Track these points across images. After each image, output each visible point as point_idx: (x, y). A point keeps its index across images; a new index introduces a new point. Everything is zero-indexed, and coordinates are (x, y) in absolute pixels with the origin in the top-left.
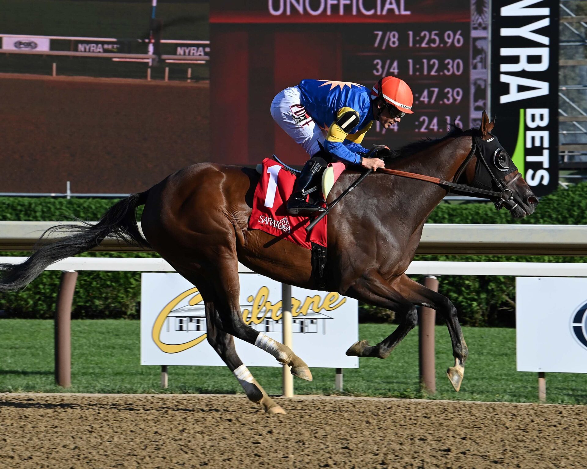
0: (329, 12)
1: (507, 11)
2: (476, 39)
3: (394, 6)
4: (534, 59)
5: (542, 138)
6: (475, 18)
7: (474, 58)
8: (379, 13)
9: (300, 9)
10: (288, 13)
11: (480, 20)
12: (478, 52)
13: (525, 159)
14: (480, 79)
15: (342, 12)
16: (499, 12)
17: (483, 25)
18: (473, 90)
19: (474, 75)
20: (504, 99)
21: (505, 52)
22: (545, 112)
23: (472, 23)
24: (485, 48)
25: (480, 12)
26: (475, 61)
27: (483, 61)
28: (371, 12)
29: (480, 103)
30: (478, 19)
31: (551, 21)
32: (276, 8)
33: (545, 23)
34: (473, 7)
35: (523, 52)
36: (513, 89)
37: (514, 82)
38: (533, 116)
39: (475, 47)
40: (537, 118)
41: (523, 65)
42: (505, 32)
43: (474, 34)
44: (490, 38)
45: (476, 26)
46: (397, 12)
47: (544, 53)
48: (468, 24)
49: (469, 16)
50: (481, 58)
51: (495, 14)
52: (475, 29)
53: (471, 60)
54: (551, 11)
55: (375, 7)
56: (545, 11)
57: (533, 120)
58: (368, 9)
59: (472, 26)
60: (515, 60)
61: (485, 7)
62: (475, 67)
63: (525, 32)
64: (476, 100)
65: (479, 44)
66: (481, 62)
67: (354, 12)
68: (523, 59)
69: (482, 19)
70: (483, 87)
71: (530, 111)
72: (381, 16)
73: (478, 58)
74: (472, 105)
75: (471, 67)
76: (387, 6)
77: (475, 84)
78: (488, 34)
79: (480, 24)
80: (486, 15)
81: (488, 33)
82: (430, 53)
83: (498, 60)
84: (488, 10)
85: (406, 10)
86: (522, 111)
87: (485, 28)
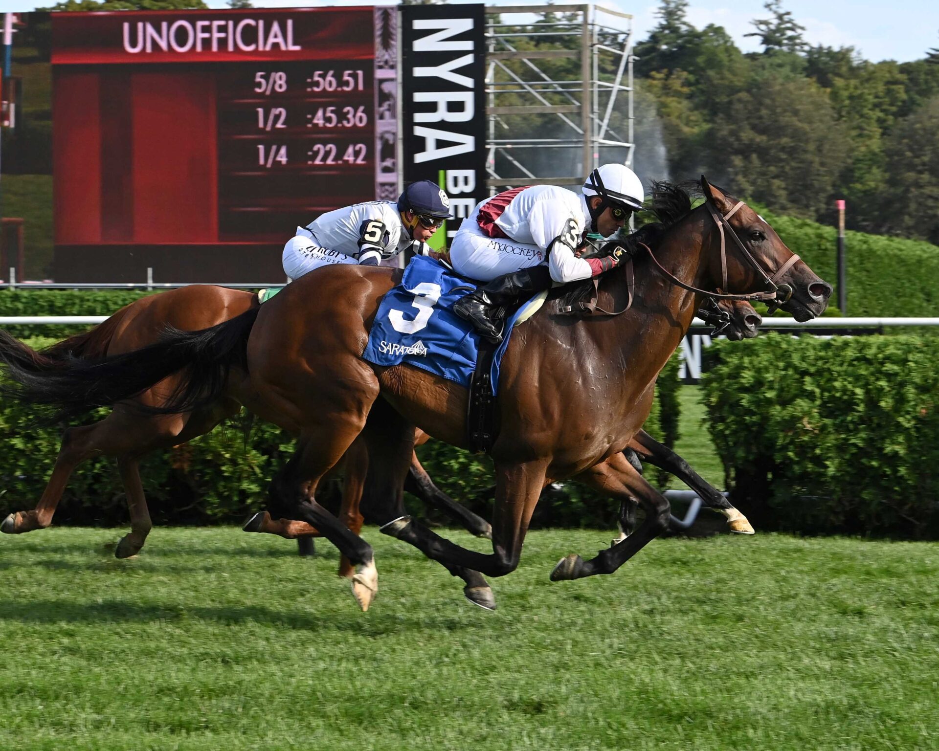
0: (199, 48)
1: (420, 45)
2: (382, 81)
3: (280, 40)
4: (456, 107)
5: (466, 207)
6: (380, 54)
7: (380, 105)
8: (261, 48)
9: (163, 45)
10: (149, 49)
11: (387, 57)
12: (386, 97)
13: (446, 234)
14: (387, 132)
15: (215, 48)
16: (411, 46)
17: (391, 63)
18: (379, 146)
19: (381, 127)
20: (419, 158)
21: (420, 97)
22: (470, 173)
23: (377, 60)
24: (393, 92)
25: (386, 45)
26: (382, 109)
27: (392, 109)
28: (251, 48)
29: (388, 163)
30: (384, 55)
31: (476, 58)
32: (134, 44)
33: (468, 60)
34: (378, 40)
35: (442, 98)
36: (430, 144)
37: (431, 136)
38: (456, 179)
39: (381, 91)
40: (461, 181)
41: (442, 114)
42: (419, 72)
43: (379, 74)
44: (400, 79)
45: (381, 64)
46: (283, 47)
47: (468, 98)
48: (372, 61)
49: (372, 51)
50: (389, 105)
51: (406, 49)
52: (381, 67)
53: (377, 108)
54: (475, 46)
55: (255, 41)
56: (468, 45)
57: (456, 184)
58: (247, 44)
59: (377, 64)
60: (432, 107)
61: (393, 39)
62: (382, 117)
63: (443, 71)
64: (383, 160)
65: (387, 87)
66: (389, 110)
67: (231, 48)
68: (442, 107)
69: (389, 55)
70: (391, 142)
71: (451, 173)
72: (264, 53)
73: (386, 105)
74: (379, 165)
75: (377, 116)
76: (272, 40)
77: (382, 138)
78: (398, 74)
79: (386, 62)
80: (394, 50)
81: (396, 73)
82: (326, 100)
83: (411, 108)
84: (397, 43)
85: (295, 44)
86: (441, 172)
87: (393, 67)
